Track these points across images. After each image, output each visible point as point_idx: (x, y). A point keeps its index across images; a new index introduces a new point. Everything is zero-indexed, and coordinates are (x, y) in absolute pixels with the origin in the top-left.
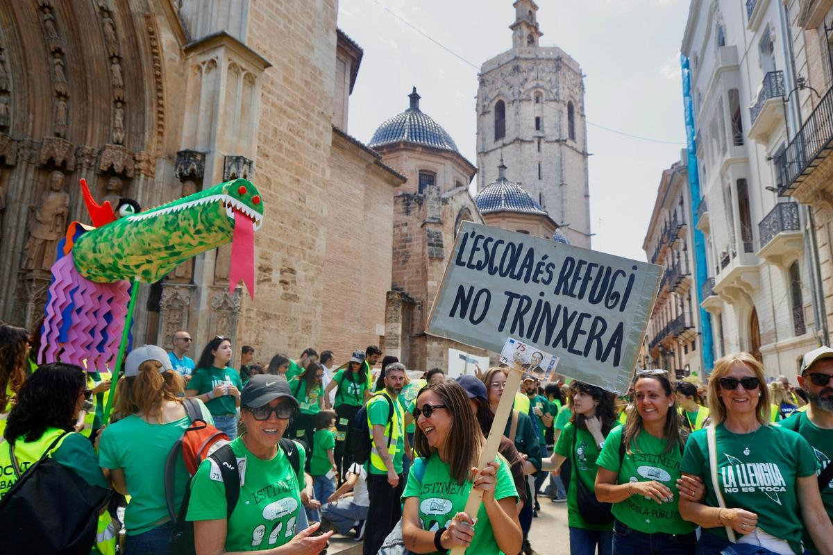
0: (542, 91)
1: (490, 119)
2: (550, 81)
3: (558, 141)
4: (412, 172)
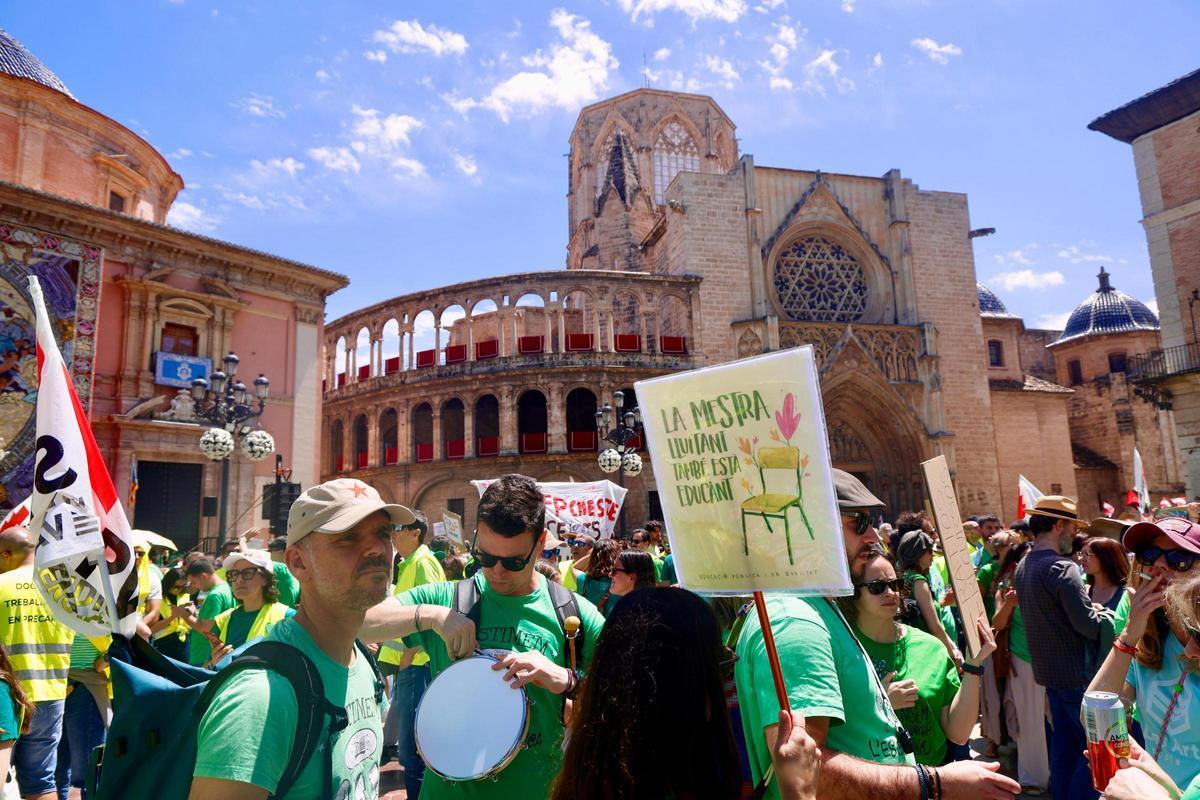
4: (1101, 358)
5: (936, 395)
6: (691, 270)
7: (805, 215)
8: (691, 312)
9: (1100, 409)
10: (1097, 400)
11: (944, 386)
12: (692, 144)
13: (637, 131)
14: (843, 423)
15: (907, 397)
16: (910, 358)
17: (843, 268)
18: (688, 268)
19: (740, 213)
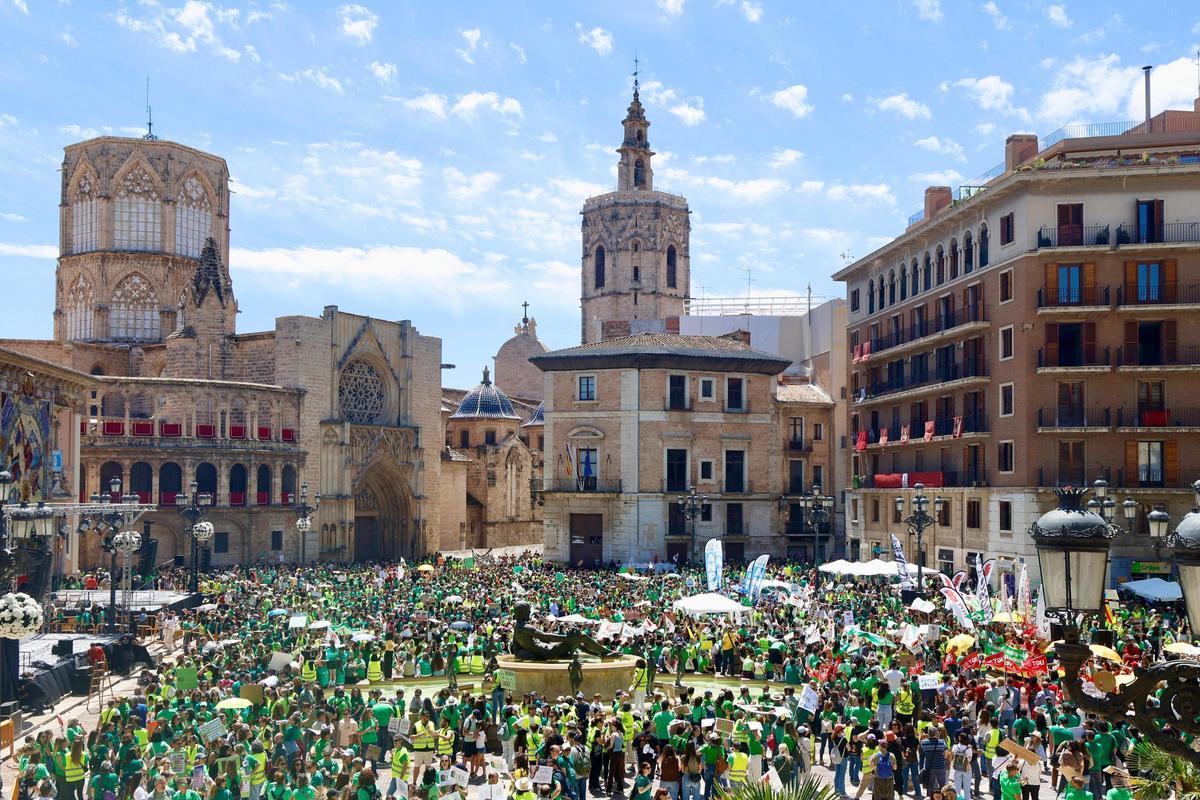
0: (641, 240)
1: (592, 263)
2: (649, 228)
3: (653, 293)
4: (482, 433)
5: (421, 473)
8: (299, 413)
9: (478, 467)
10: (477, 461)
11: (426, 468)
12: (206, 200)
13: (164, 181)
14: (367, 485)
15: (406, 473)
16: (409, 448)
17: (373, 382)
19: (329, 347)
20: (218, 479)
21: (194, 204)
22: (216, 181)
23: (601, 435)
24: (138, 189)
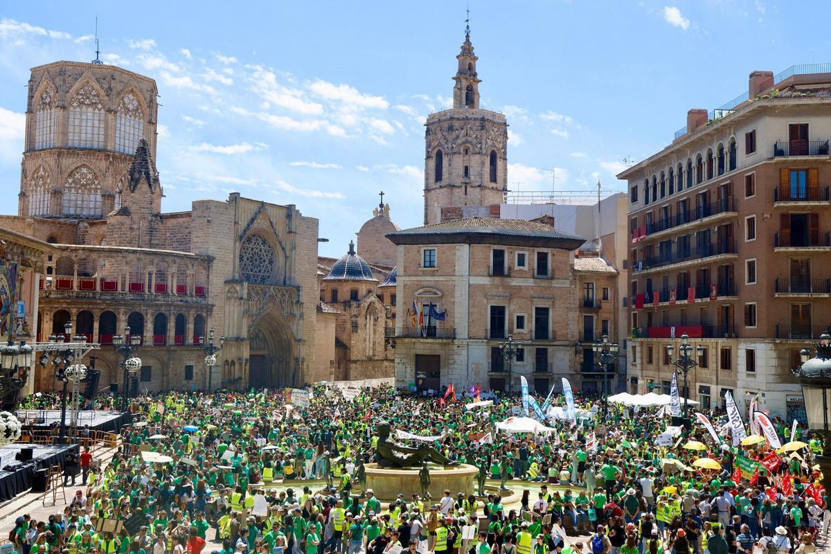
0: (470, 146)
1: (432, 163)
2: (476, 137)
3: (479, 186)
4: (348, 291)
5: (301, 322)
6: (210, 253)
7: (255, 224)
8: (208, 275)
9: (344, 317)
10: (344, 313)
11: (305, 317)
12: (139, 111)
13: (108, 96)
14: (260, 331)
15: (289, 322)
16: (292, 302)
17: (265, 252)
18: (209, 252)
19: (233, 224)
20: (145, 324)
21: (130, 113)
22: (148, 96)
23: (440, 294)
24: (87, 102)
